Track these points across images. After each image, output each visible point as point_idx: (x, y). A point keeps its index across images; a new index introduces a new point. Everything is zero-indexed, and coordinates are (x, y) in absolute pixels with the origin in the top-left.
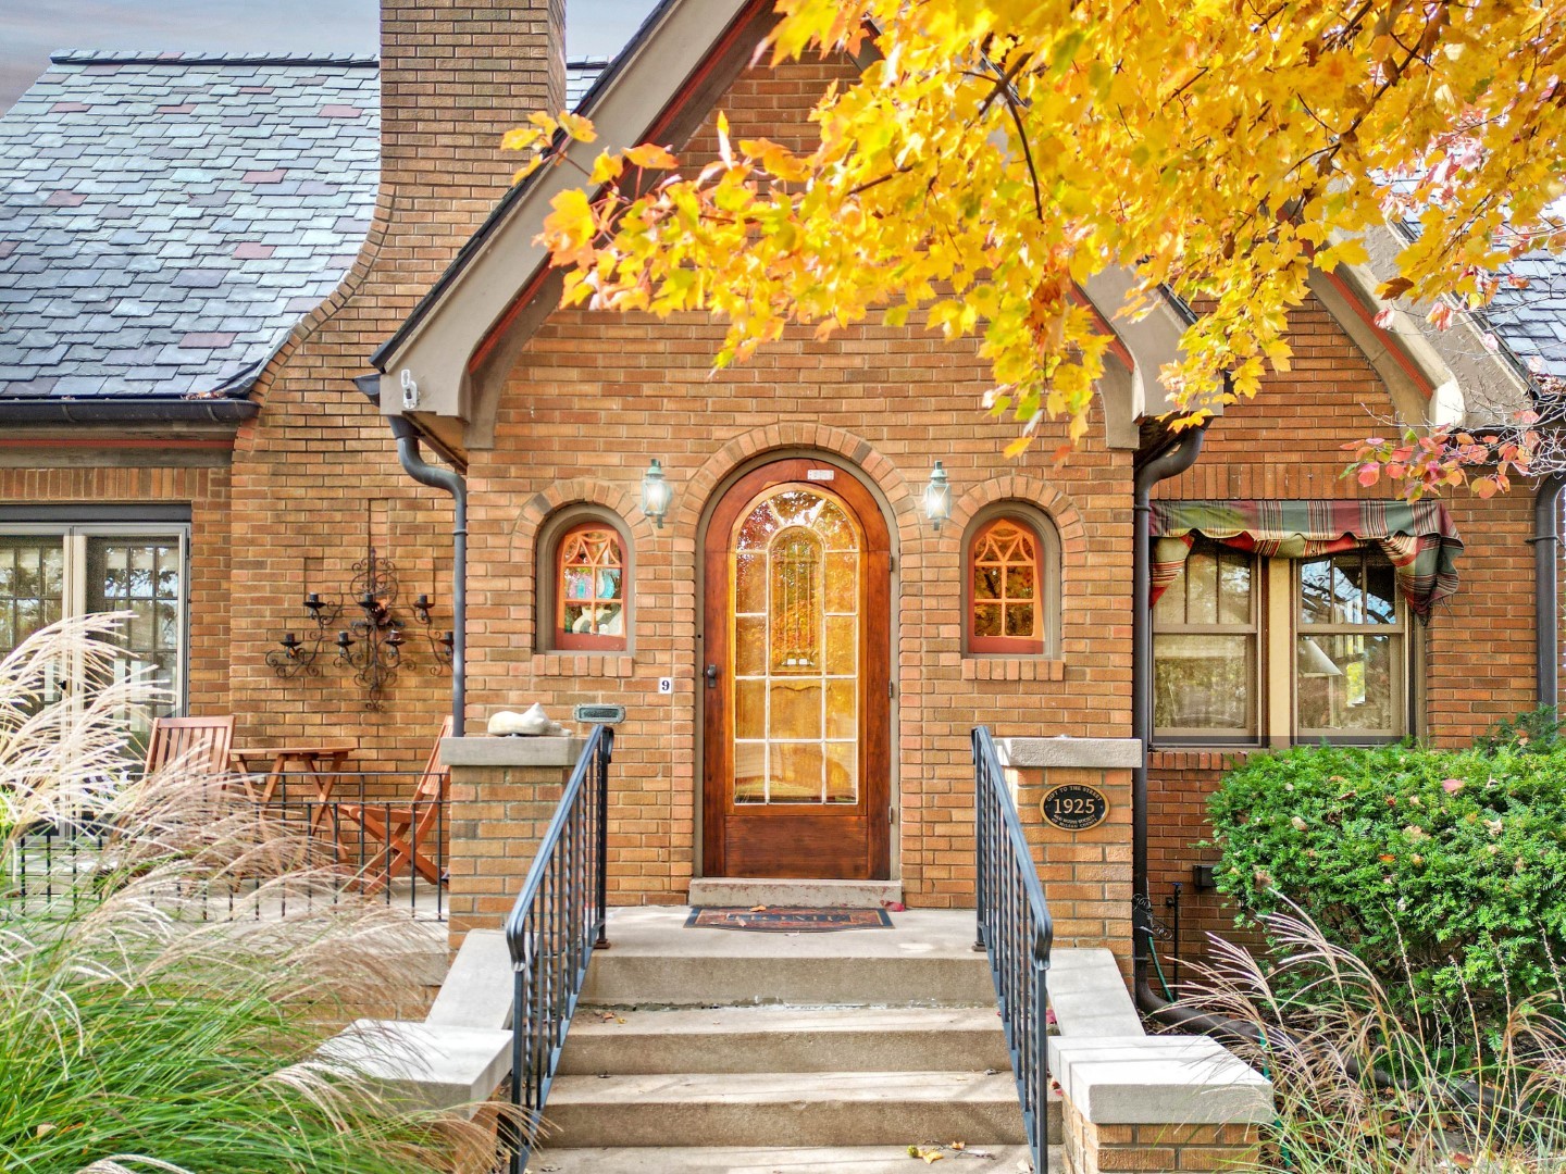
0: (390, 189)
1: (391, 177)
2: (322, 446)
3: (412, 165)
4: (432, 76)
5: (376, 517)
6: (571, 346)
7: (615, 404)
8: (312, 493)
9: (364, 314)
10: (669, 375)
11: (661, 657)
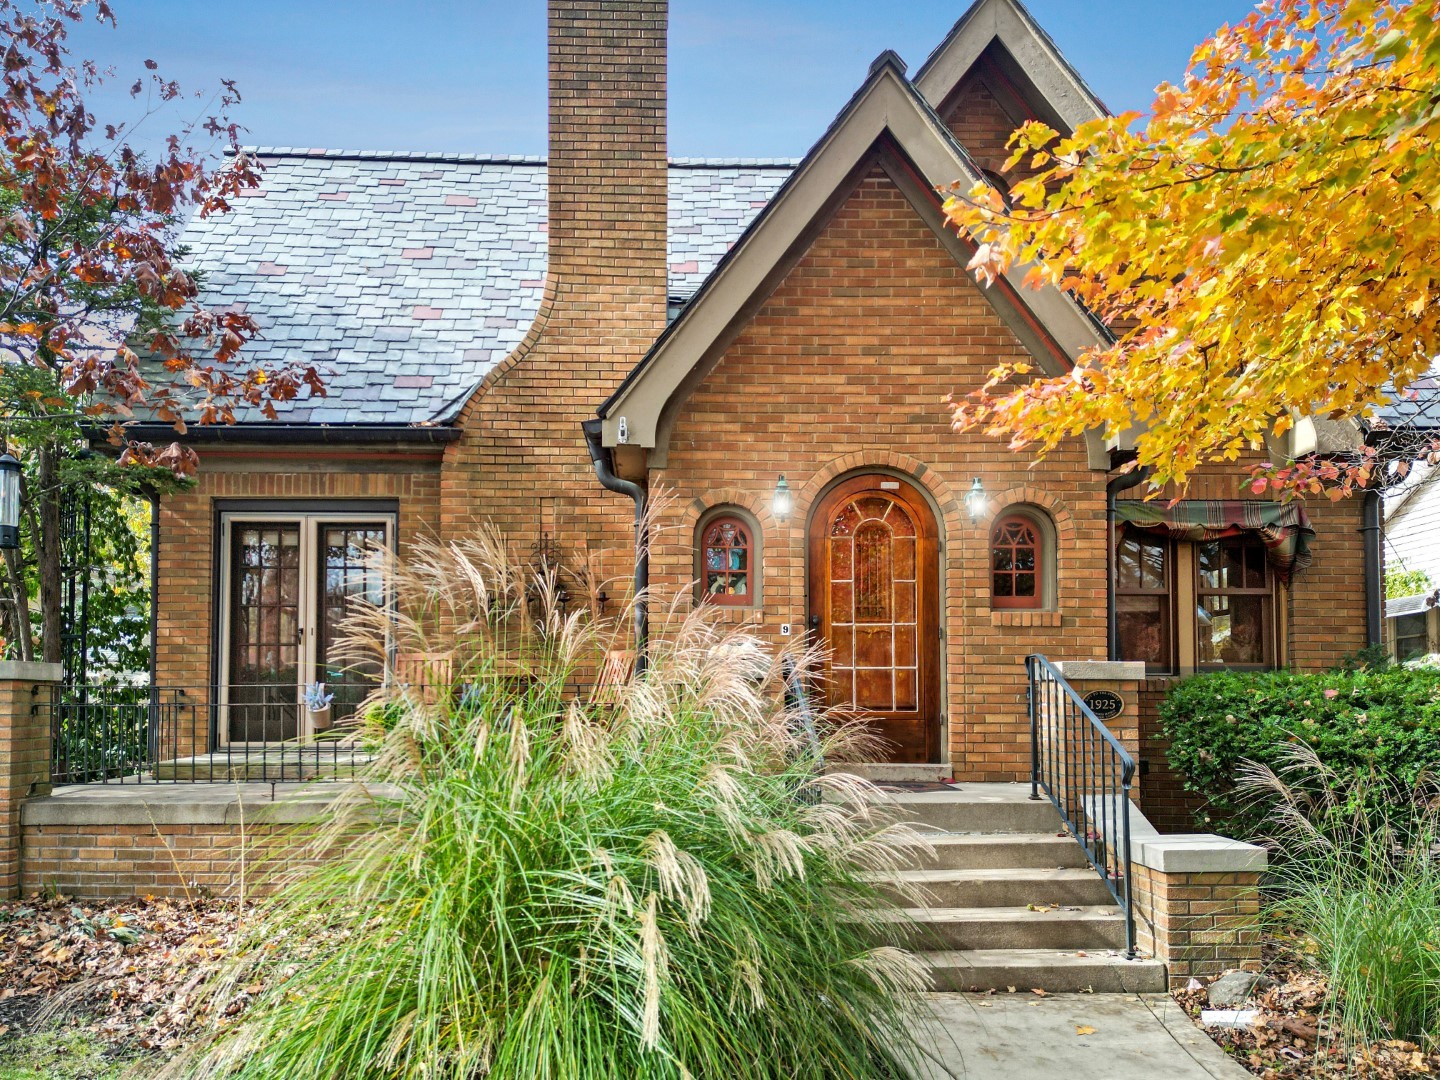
0: (555, 278)
1: (555, 269)
2: (507, 460)
3: (571, 260)
4: (585, 198)
5: (545, 511)
6: (720, 398)
7: (750, 438)
8: (499, 493)
9: (536, 366)
10: (787, 418)
11: (782, 610)
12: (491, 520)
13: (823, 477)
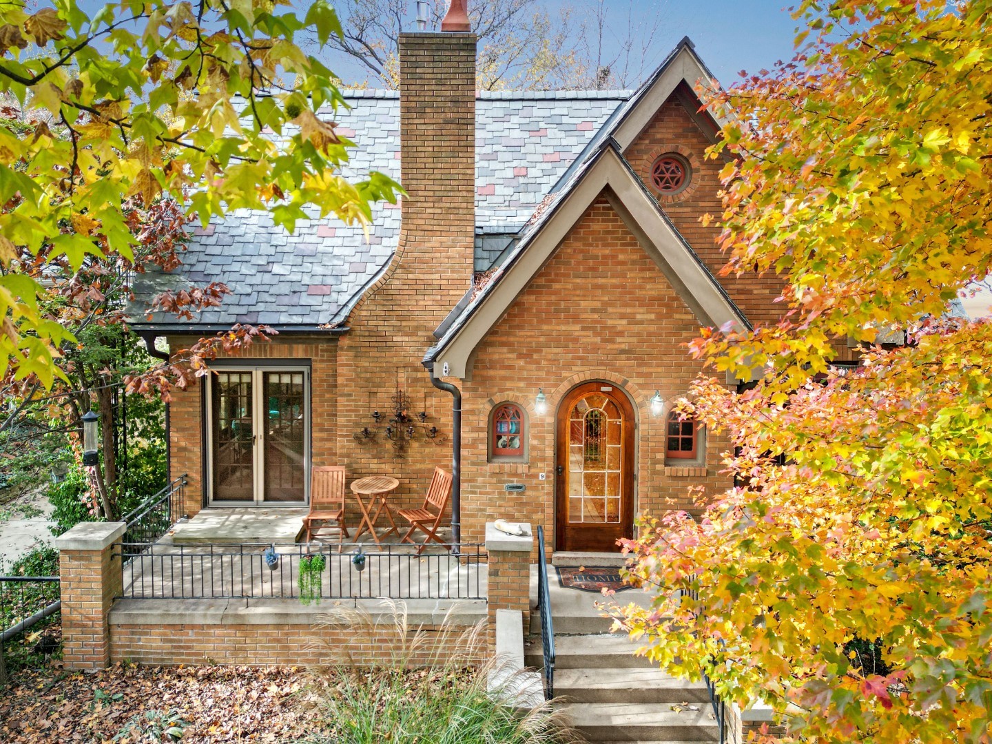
0: (405, 232)
1: (405, 227)
2: (376, 344)
3: (415, 222)
4: (424, 182)
5: (400, 375)
7: (522, 363)
9: (393, 287)
11: (540, 465)
12: (367, 380)
13: (565, 387)
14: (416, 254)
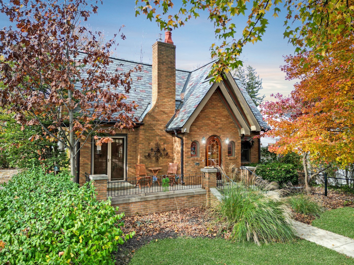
0: (158, 96)
2: (150, 128)
3: (161, 94)
4: (163, 83)
5: (157, 138)
7: (198, 130)
8: (149, 134)
9: (155, 112)
10: (203, 127)
11: (203, 157)
12: (148, 139)
13: (208, 137)
14: (161, 103)
